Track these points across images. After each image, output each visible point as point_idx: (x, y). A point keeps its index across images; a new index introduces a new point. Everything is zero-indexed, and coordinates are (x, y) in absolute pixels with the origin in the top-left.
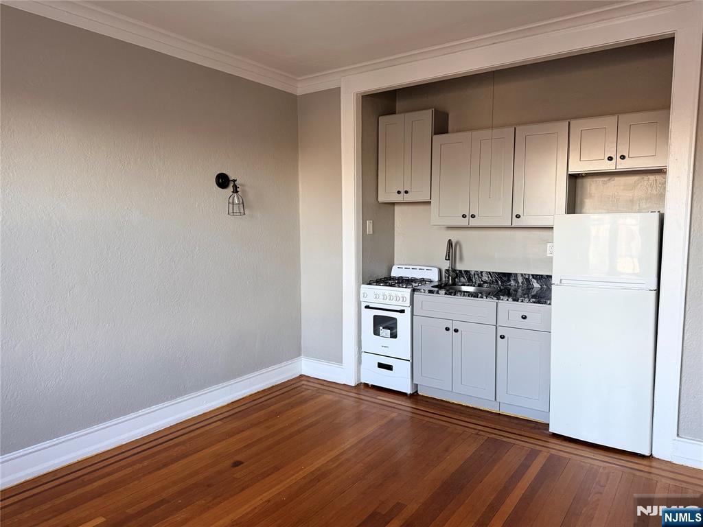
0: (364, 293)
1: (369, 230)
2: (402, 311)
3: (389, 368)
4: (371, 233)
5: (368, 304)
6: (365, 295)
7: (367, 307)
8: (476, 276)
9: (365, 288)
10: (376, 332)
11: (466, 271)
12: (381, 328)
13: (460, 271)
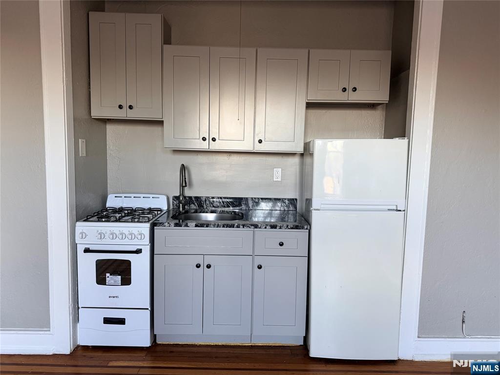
0: (82, 233)
1: (82, 152)
2: (138, 251)
3: (121, 321)
4: (85, 155)
5: (87, 246)
6: (84, 235)
7: (87, 251)
8: (207, 202)
9: (81, 226)
10: (101, 280)
11: (196, 198)
12: (108, 275)
13: (190, 198)
